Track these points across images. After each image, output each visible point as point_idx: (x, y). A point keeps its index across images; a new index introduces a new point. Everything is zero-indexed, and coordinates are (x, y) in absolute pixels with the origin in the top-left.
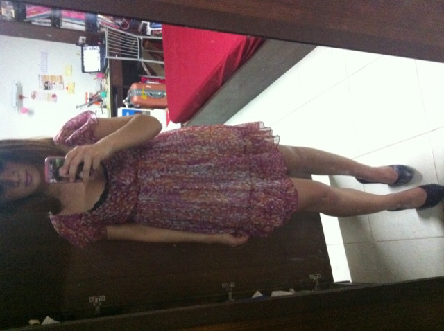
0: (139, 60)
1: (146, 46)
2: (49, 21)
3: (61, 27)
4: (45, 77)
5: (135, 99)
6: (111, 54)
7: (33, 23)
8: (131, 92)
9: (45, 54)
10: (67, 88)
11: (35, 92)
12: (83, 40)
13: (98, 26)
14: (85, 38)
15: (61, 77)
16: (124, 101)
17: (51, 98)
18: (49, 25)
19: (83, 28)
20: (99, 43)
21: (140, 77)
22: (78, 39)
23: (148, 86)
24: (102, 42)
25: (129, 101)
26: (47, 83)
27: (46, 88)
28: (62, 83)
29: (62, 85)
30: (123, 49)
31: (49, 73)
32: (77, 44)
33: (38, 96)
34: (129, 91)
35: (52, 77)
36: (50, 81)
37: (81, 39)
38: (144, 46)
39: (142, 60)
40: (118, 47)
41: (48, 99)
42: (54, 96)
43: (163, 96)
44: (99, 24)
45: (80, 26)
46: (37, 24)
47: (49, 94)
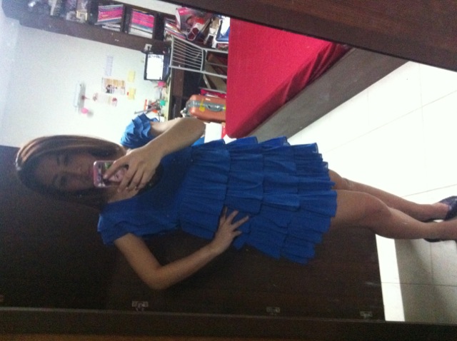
0: (201, 71)
1: (209, 59)
2: (119, 26)
3: (130, 33)
4: (108, 80)
5: (193, 110)
6: (174, 64)
7: (103, 27)
8: (189, 104)
9: (110, 59)
10: (128, 94)
11: (97, 94)
12: (149, 47)
13: (165, 35)
14: (151, 46)
15: (123, 82)
16: (182, 112)
17: (111, 101)
18: (118, 30)
19: (150, 36)
20: (164, 52)
21: (200, 90)
22: (144, 46)
23: (207, 99)
24: (166, 51)
25: (186, 112)
26: (109, 86)
27: (108, 91)
28: (123, 88)
29: (123, 90)
30: (186, 59)
31: (112, 77)
32: (143, 51)
33: (99, 98)
34: (188, 102)
35: (115, 81)
36: (113, 85)
37: (147, 46)
38: (207, 59)
39: (204, 72)
40: (182, 58)
41: (109, 102)
42: (115, 100)
43: (221, 110)
44: (166, 33)
45: (148, 34)
46: (107, 28)
47: (110, 98)
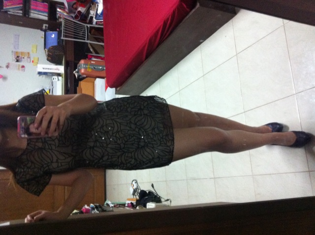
0: (86, 41)
1: (92, 33)
2: (21, 12)
3: (30, 17)
4: (17, 52)
5: (83, 71)
6: (66, 36)
7: (9, 13)
9: (17, 36)
10: (33, 62)
11: (9, 64)
13: (57, 17)
14: (47, 25)
15: (28, 53)
16: (74, 72)
17: (21, 68)
18: (21, 15)
19: (46, 18)
20: (58, 30)
21: (87, 55)
22: (43, 26)
23: (92, 62)
25: (78, 72)
26: (18, 57)
27: (17, 61)
28: (29, 57)
29: (29, 59)
30: (74, 35)
31: (20, 50)
32: (42, 30)
33: (11, 66)
34: (78, 65)
35: (22, 53)
36: (20, 56)
37: (45, 26)
38: (90, 32)
39: (89, 42)
40: (72, 32)
41: (19, 69)
42: (23, 67)
43: (103, 70)
44: (58, 15)
45: (44, 17)
46: (12, 13)
47: (19, 65)
